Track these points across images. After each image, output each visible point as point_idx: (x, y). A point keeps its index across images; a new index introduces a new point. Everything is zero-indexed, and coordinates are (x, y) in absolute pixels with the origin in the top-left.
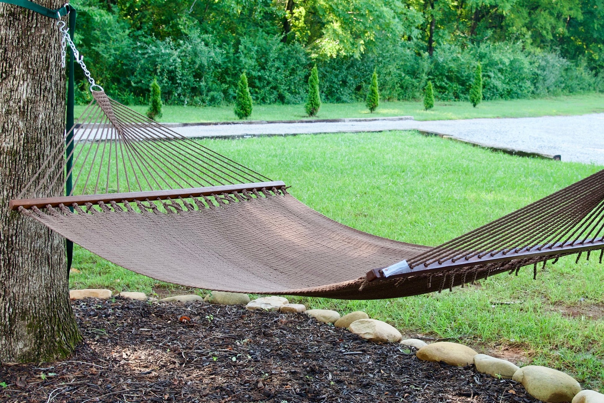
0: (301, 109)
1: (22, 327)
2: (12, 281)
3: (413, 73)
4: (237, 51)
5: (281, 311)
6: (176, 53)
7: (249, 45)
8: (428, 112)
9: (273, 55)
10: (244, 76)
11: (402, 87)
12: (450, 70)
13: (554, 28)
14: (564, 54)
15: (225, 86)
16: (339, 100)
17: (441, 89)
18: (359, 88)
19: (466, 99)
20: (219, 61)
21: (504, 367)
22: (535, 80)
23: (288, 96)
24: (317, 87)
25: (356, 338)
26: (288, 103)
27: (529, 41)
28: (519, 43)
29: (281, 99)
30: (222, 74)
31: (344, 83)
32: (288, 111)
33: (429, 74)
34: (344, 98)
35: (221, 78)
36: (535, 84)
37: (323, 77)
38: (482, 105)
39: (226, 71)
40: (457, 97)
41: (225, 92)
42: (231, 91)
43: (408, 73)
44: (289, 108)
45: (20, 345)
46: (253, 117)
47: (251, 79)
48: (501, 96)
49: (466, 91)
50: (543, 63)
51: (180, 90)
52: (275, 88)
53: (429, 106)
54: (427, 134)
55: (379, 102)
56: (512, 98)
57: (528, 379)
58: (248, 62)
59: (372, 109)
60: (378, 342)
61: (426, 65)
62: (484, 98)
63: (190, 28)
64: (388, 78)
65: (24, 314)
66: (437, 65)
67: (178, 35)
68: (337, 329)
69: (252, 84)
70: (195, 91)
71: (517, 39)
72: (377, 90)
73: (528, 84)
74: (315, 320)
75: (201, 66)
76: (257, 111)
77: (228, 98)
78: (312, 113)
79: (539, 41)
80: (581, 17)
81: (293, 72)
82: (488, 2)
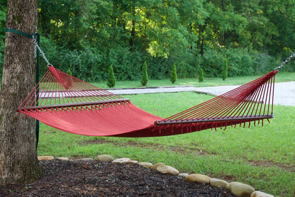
0: (139, 83)
1: (17, 168)
2: (13, 148)
3: (194, 65)
4: (108, 56)
6: (79, 57)
7: (114, 52)
8: (201, 83)
9: (125, 57)
10: (111, 67)
11: (188, 71)
12: (211, 63)
13: (264, 41)
14: (270, 54)
15: (102, 72)
16: (157, 78)
17: (208, 72)
18: (167, 72)
19: (220, 77)
20: (99, 60)
22: (254, 66)
23: (132, 76)
24: (146, 72)
25: (159, 173)
26: (133, 80)
27: (252, 47)
28: (246, 49)
29: (129, 78)
30: (101, 67)
31: (160, 70)
32: (133, 83)
33: (201, 65)
34: (160, 77)
35: (100, 69)
36: (254, 69)
37: (149, 67)
38: (227, 79)
39: (103, 65)
40: (215, 76)
41: (102, 75)
42: (105, 75)
43: (191, 65)
45: (17, 176)
46: (116, 87)
47: (115, 69)
48: (238, 75)
49: (220, 73)
50: (259, 58)
51: (81, 75)
52: (126, 73)
53: (201, 80)
54: (199, 93)
55: (177, 79)
56: (243, 76)
58: (113, 60)
59: (173, 82)
60: (169, 174)
61: (200, 60)
62: (229, 76)
63: (85, 45)
64: (181, 67)
65: (19, 162)
66: (205, 60)
67: (80, 48)
68: (151, 170)
69: (115, 71)
70: (88, 75)
71: (245, 46)
72: (175, 73)
73: (251, 68)
74: (142, 166)
75: (91, 63)
76: (118, 84)
77: (104, 78)
78: (144, 84)
79: (257, 47)
80: (278, 35)
81: (135, 65)
82: (230, 29)
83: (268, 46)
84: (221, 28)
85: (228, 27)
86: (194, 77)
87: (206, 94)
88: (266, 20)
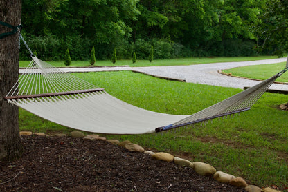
0: (88, 63)
3: (128, 49)
4: (65, 41)
5: (97, 140)
6: (44, 41)
7: (69, 38)
8: (134, 64)
10: (68, 50)
11: (124, 55)
12: (141, 49)
14: (182, 43)
15: (60, 54)
16: (102, 59)
17: (138, 55)
18: (109, 55)
19: (147, 59)
20: (58, 44)
21: (185, 162)
22: (172, 52)
23: (83, 57)
24: (94, 55)
26: (83, 60)
29: (81, 59)
30: (59, 49)
31: (103, 53)
32: (84, 63)
33: (133, 50)
35: (59, 51)
36: (171, 54)
37: (96, 51)
38: (153, 61)
39: (61, 48)
40: (144, 59)
41: (60, 56)
42: (62, 56)
43: (126, 49)
44: (84, 62)
45: (2, 155)
46: (71, 65)
47: (70, 51)
48: (160, 58)
49: (147, 56)
50: (175, 46)
52: (78, 55)
53: (134, 62)
54: (136, 72)
55: (116, 60)
56: (164, 58)
58: (69, 45)
59: (114, 63)
61: (133, 46)
62: (154, 59)
63: (48, 32)
64: (119, 51)
66: (136, 46)
67: (44, 34)
69: (70, 54)
70: (50, 55)
71: (165, 37)
73: (169, 53)
75: (52, 46)
76: (73, 63)
77: (62, 58)
78: (92, 64)
80: (188, 30)
81: (85, 48)
83: (180, 38)
86: (128, 59)
87: (141, 73)
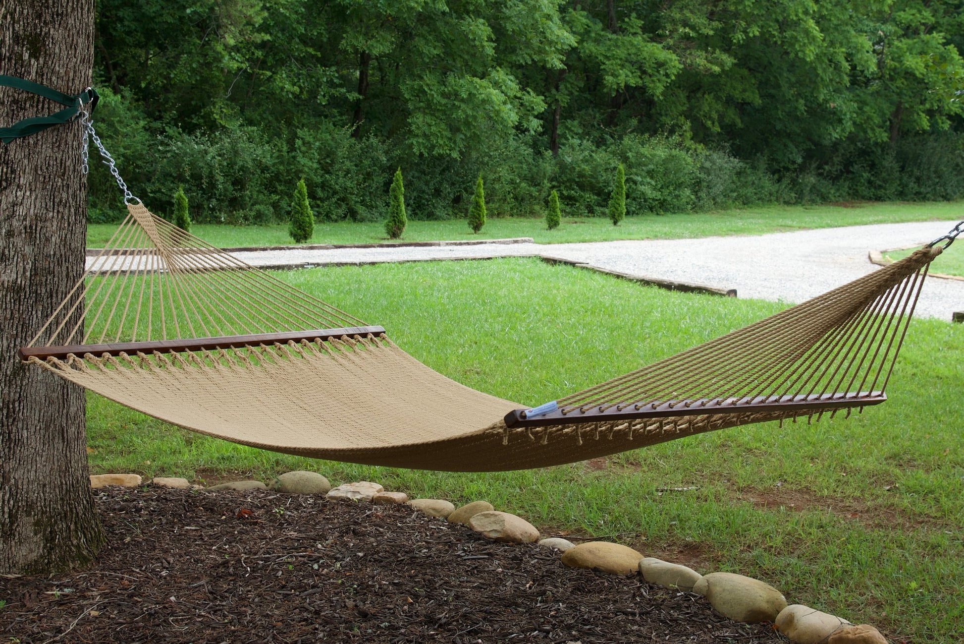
0: (380, 229)
3: (532, 179)
4: (292, 149)
5: (374, 502)
6: (212, 151)
7: (309, 139)
8: (554, 232)
9: (341, 154)
10: (302, 184)
11: (516, 198)
12: (581, 175)
13: (721, 117)
14: (736, 152)
15: (275, 197)
16: (431, 216)
17: (569, 200)
18: (457, 200)
19: (604, 214)
20: (268, 161)
21: (681, 574)
22: (697, 186)
23: (361, 210)
24: (402, 199)
26: (362, 220)
27: (689, 135)
29: (352, 215)
30: (271, 181)
31: (437, 193)
32: (363, 231)
33: (551, 180)
34: (438, 213)
35: (269, 187)
36: (696, 193)
37: (408, 185)
38: (625, 223)
39: (277, 177)
40: (591, 211)
41: (275, 205)
42: (283, 204)
43: (524, 178)
44: (363, 228)
46: (314, 240)
47: (310, 185)
48: (651, 209)
49: (604, 203)
50: (708, 164)
51: (214, 202)
52: (343, 200)
53: (553, 224)
54: (553, 262)
55: (485, 219)
56: (666, 210)
57: (717, 589)
58: (308, 163)
59: (477, 227)
60: (509, 542)
61: (548, 166)
62: (628, 213)
63: (228, 118)
64: (497, 186)
66: (562, 166)
67: (213, 126)
68: (452, 526)
69: (312, 195)
70: (235, 203)
71: (672, 132)
72: (483, 204)
73: (688, 192)
74: (420, 513)
75: (243, 169)
76: (320, 232)
77: (280, 214)
78: (394, 235)
79: (702, 135)
80: (758, 101)
81: (368, 176)
82: (632, 82)
83: (730, 131)
84: (609, 79)
85: (626, 77)
86: (533, 214)
87: (573, 264)
88: (728, 60)
